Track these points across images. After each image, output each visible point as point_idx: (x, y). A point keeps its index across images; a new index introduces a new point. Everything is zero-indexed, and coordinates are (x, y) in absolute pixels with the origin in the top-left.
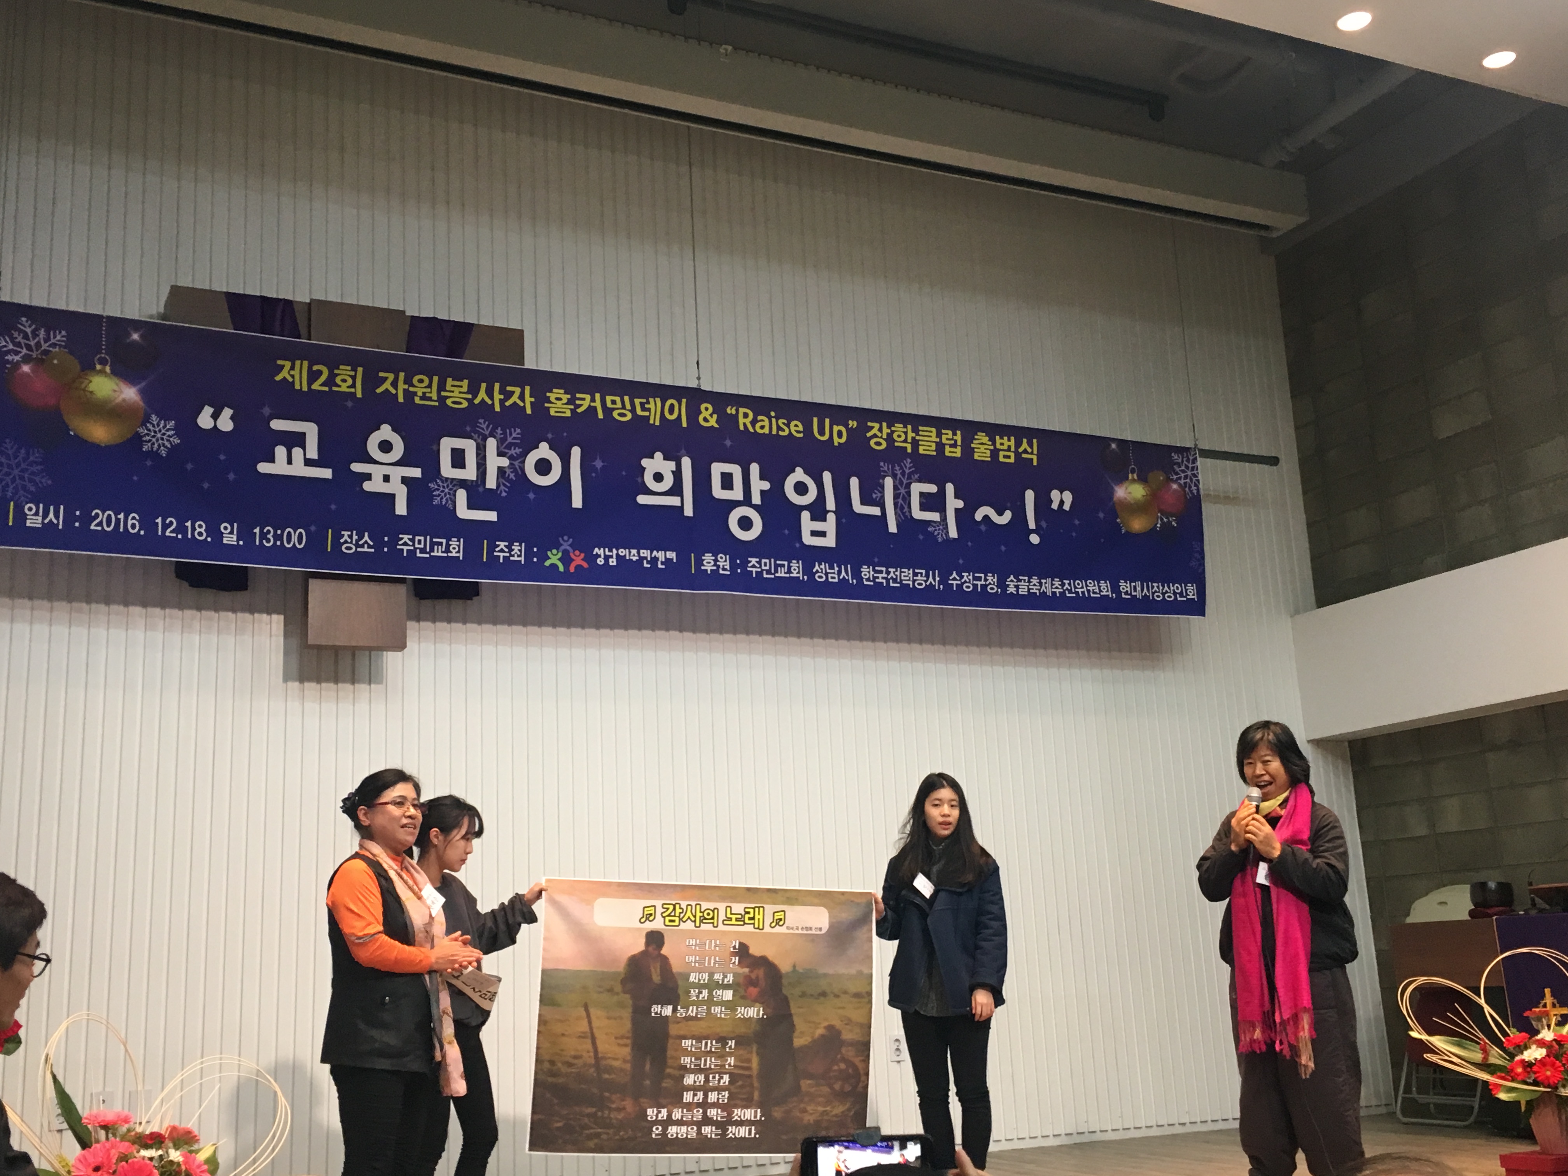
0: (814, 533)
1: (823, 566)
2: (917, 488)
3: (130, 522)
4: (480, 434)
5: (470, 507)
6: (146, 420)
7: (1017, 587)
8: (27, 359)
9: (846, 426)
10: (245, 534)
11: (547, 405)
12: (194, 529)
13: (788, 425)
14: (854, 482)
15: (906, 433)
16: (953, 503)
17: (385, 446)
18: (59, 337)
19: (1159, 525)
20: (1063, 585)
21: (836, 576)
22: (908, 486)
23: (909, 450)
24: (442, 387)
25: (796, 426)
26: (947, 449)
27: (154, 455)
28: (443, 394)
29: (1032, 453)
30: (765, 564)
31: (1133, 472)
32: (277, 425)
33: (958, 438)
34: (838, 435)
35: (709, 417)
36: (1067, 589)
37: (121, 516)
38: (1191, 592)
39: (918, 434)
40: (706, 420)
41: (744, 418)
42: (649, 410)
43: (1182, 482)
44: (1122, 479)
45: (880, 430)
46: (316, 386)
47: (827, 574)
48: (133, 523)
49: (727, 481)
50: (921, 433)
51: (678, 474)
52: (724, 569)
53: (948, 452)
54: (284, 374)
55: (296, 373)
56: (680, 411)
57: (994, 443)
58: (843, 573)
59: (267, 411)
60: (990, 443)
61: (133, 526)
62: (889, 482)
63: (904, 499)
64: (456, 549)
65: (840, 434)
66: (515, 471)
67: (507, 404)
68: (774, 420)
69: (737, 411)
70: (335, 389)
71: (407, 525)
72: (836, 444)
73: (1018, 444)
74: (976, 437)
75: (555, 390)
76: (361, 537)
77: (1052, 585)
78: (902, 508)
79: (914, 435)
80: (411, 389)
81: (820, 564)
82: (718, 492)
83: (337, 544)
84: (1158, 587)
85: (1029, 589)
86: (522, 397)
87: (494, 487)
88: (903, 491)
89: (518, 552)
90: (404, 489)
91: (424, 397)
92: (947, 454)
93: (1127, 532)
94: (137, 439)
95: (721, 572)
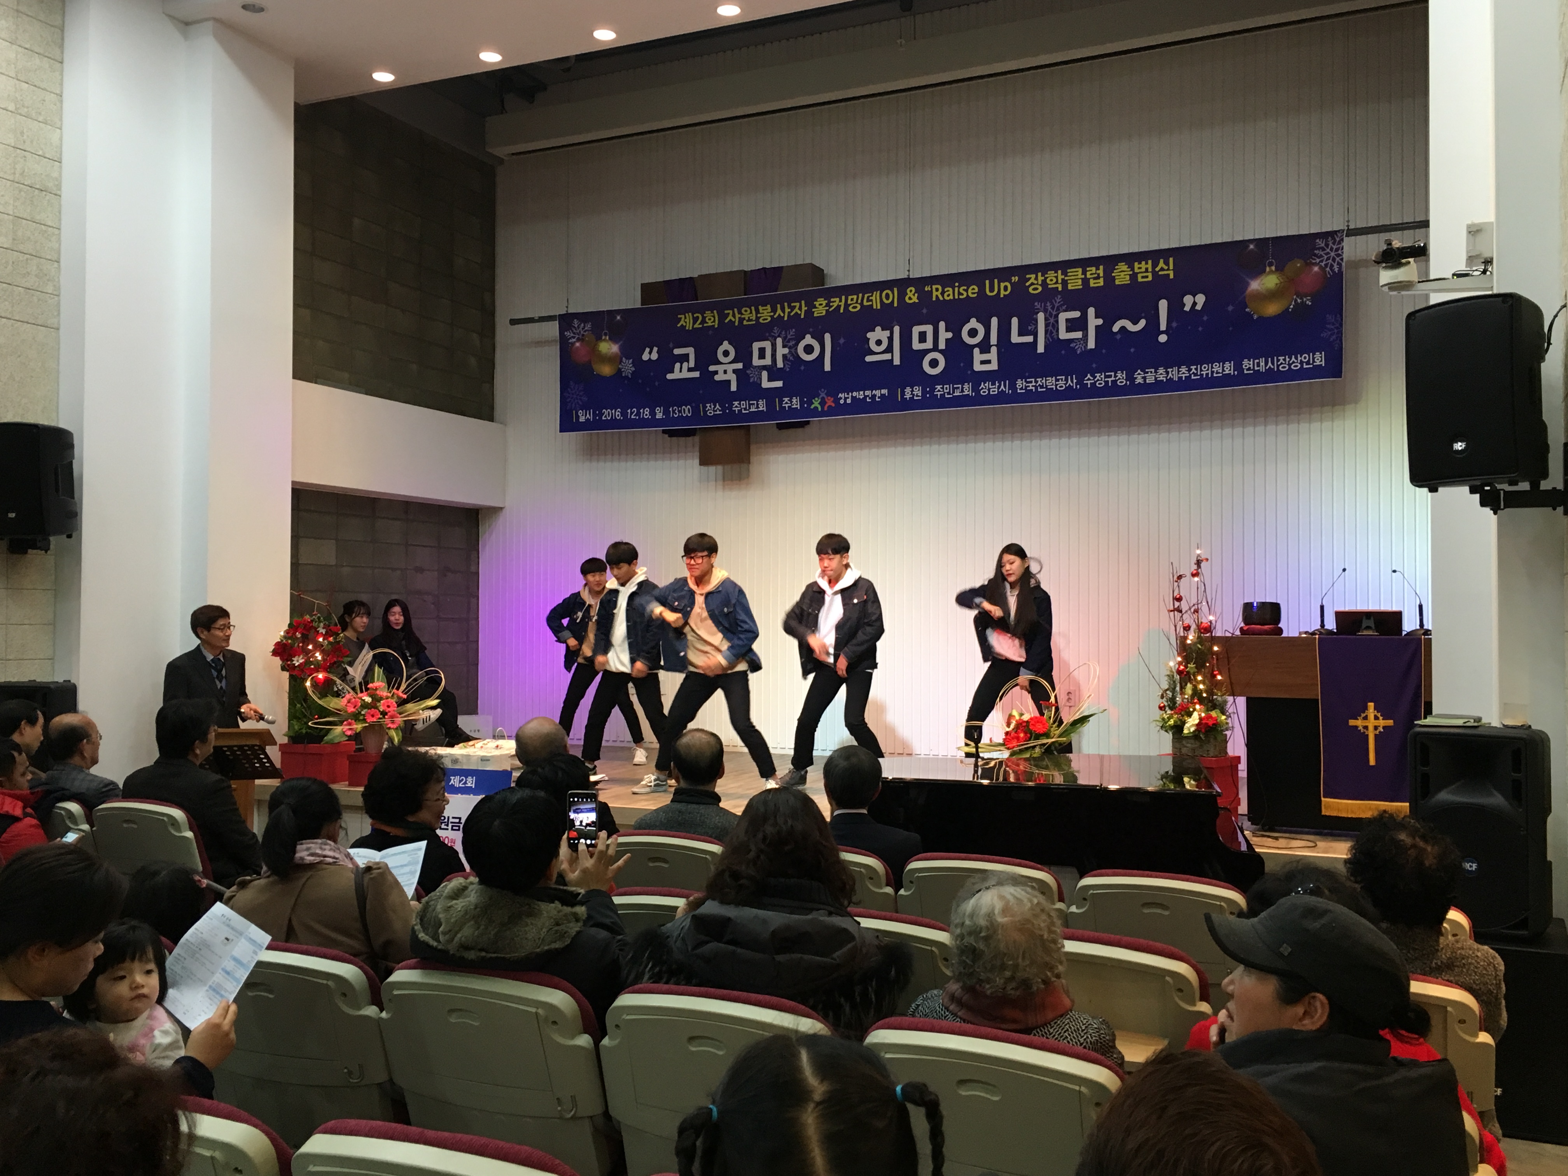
0: (983, 362)
1: (987, 385)
2: (1063, 317)
3: (617, 414)
4: (773, 336)
5: (770, 380)
6: (621, 361)
7: (1144, 378)
8: (578, 340)
9: (1010, 282)
10: (666, 412)
11: (813, 310)
12: (644, 413)
13: (966, 291)
14: (1015, 321)
15: (1057, 277)
16: (1094, 322)
17: (726, 353)
18: (589, 326)
19: (1292, 307)
20: (1190, 370)
21: (996, 390)
22: (1057, 316)
23: (1060, 289)
24: (757, 312)
25: (973, 289)
26: (1092, 281)
27: (627, 377)
28: (759, 315)
29: (1168, 269)
30: (946, 389)
31: (1271, 265)
32: (677, 351)
33: (1101, 272)
34: (1004, 289)
35: (912, 297)
36: (1193, 373)
37: (613, 411)
38: (1319, 359)
39: (1066, 276)
40: (910, 298)
41: (936, 292)
42: (871, 301)
43: (1323, 264)
44: (1259, 272)
45: (1036, 279)
46: (695, 326)
47: (989, 390)
48: (618, 414)
49: (923, 337)
50: (1069, 274)
51: (891, 339)
52: (917, 396)
53: (1092, 283)
54: (682, 322)
55: (687, 320)
56: (893, 296)
57: (1133, 269)
58: (1002, 387)
59: (671, 345)
60: (1129, 269)
61: (618, 416)
62: (1041, 317)
63: (1053, 326)
64: (762, 406)
65: (1006, 288)
66: (793, 355)
67: (792, 314)
68: (956, 289)
69: (931, 287)
70: (705, 325)
71: (738, 396)
72: (1002, 296)
73: (1155, 265)
74: (1116, 267)
75: (818, 300)
76: (715, 406)
77: (1179, 371)
78: (1052, 333)
79: (1063, 277)
80: (743, 316)
81: (985, 383)
82: (916, 345)
83: (705, 412)
84: (1284, 360)
85: (1156, 378)
86: (800, 308)
87: (782, 366)
88: (1052, 320)
89: (796, 403)
90: (734, 376)
91: (749, 320)
92: (1092, 285)
93: (1260, 318)
94: (619, 371)
95: (915, 398)
